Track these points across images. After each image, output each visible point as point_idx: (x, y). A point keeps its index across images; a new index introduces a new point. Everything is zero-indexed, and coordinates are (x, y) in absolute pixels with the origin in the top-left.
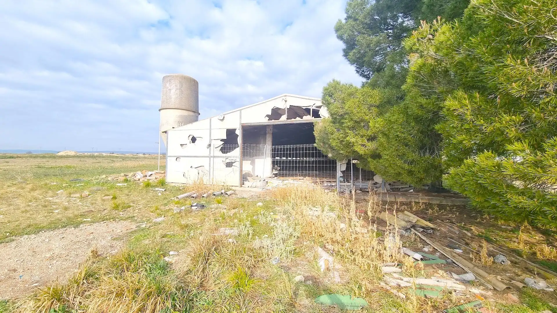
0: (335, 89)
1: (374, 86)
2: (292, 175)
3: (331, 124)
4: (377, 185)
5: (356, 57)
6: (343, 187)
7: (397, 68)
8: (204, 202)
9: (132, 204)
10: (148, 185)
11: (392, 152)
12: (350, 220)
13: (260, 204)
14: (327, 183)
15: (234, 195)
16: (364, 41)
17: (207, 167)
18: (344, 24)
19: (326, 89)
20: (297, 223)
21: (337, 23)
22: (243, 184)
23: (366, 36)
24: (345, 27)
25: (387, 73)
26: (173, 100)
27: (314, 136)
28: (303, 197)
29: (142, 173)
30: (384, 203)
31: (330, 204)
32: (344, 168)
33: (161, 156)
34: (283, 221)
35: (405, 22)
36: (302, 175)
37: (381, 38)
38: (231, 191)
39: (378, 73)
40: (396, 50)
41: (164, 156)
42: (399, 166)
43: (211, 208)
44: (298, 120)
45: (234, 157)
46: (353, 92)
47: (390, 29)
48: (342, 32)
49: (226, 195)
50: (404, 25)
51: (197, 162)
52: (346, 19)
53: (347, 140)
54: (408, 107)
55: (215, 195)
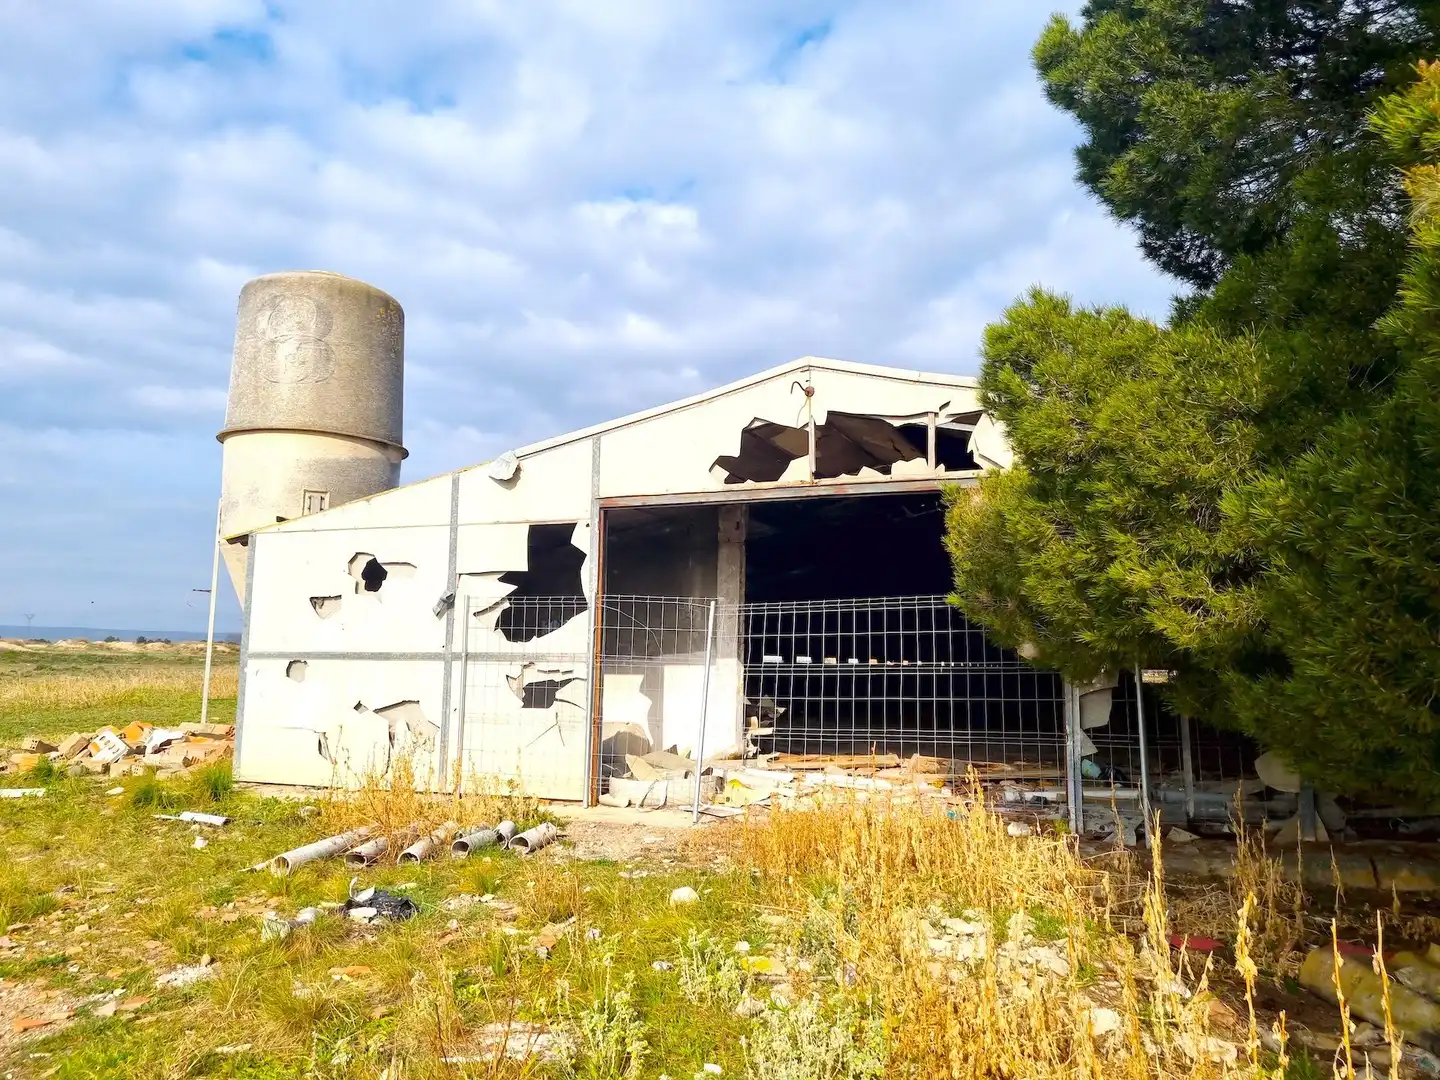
0: (1044, 336)
1: (1233, 317)
2: (845, 748)
3: (1031, 503)
4: (1276, 805)
5: (1140, 186)
6: (1101, 808)
7: (1345, 230)
8: (412, 885)
9: (60, 896)
10: (146, 797)
11: (1345, 645)
12: (1145, 988)
13: (684, 894)
14: (1019, 787)
15: (557, 849)
16: (1176, 111)
17: (432, 710)
18: (1079, 34)
19: (997, 337)
20: (869, 1003)
21: (1050, 30)
22: (606, 791)
23: (1187, 85)
24: (1085, 48)
25: (1297, 253)
26: (284, 390)
27: (947, 556)
28: (899, 861)
29: (122, 737)
30: (1320, 898)
31: (1037, 899)
32: (1100, 716)
33: (220, 648)
34: (798, 986)
35: (1376, 17)
36: (893, 748)
37: (1262, 94)
38: (542, 828)
39: (1253, 256)
40: (1335, 146)
41: (232, 650)
42: (1389, 717)
43: (447, 917)
44: (867, 480)
45: (562, 657)
46: (1130, 348)
47: (1304, 51)
48: (1071, 71)
49: (519, 848)
50: (1372, 29)
51: (382, 683)
52: (1087, 13)
53: (1109, 580)
54: (1412, 423)
55: (463, 846)
